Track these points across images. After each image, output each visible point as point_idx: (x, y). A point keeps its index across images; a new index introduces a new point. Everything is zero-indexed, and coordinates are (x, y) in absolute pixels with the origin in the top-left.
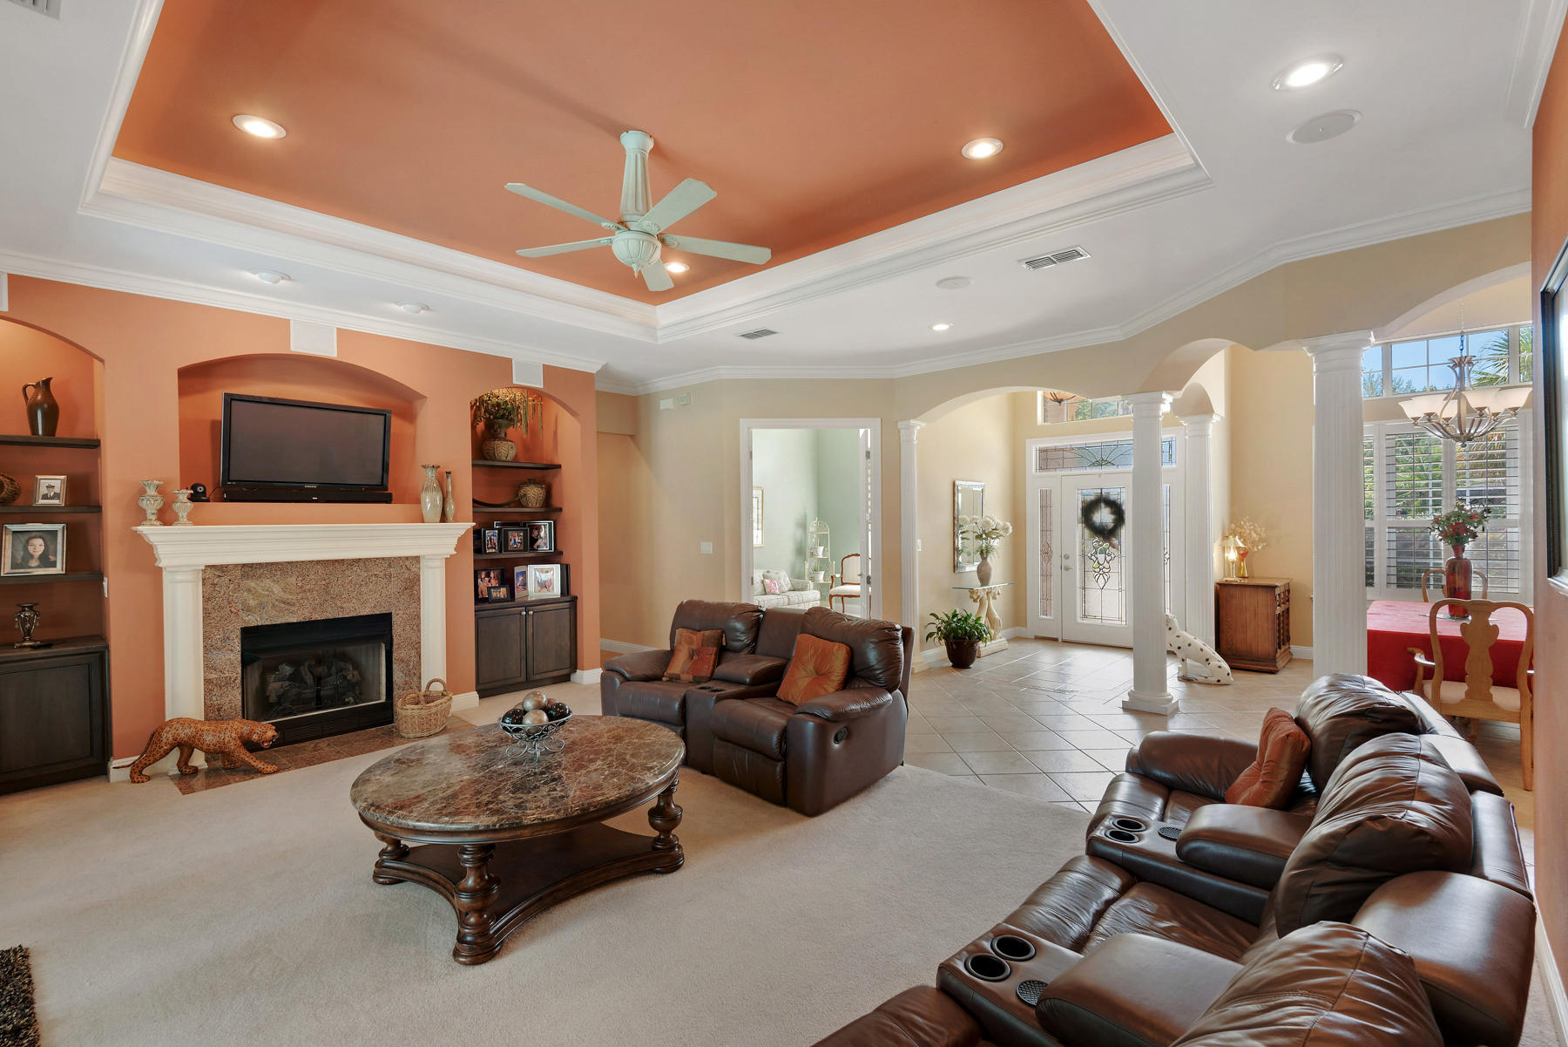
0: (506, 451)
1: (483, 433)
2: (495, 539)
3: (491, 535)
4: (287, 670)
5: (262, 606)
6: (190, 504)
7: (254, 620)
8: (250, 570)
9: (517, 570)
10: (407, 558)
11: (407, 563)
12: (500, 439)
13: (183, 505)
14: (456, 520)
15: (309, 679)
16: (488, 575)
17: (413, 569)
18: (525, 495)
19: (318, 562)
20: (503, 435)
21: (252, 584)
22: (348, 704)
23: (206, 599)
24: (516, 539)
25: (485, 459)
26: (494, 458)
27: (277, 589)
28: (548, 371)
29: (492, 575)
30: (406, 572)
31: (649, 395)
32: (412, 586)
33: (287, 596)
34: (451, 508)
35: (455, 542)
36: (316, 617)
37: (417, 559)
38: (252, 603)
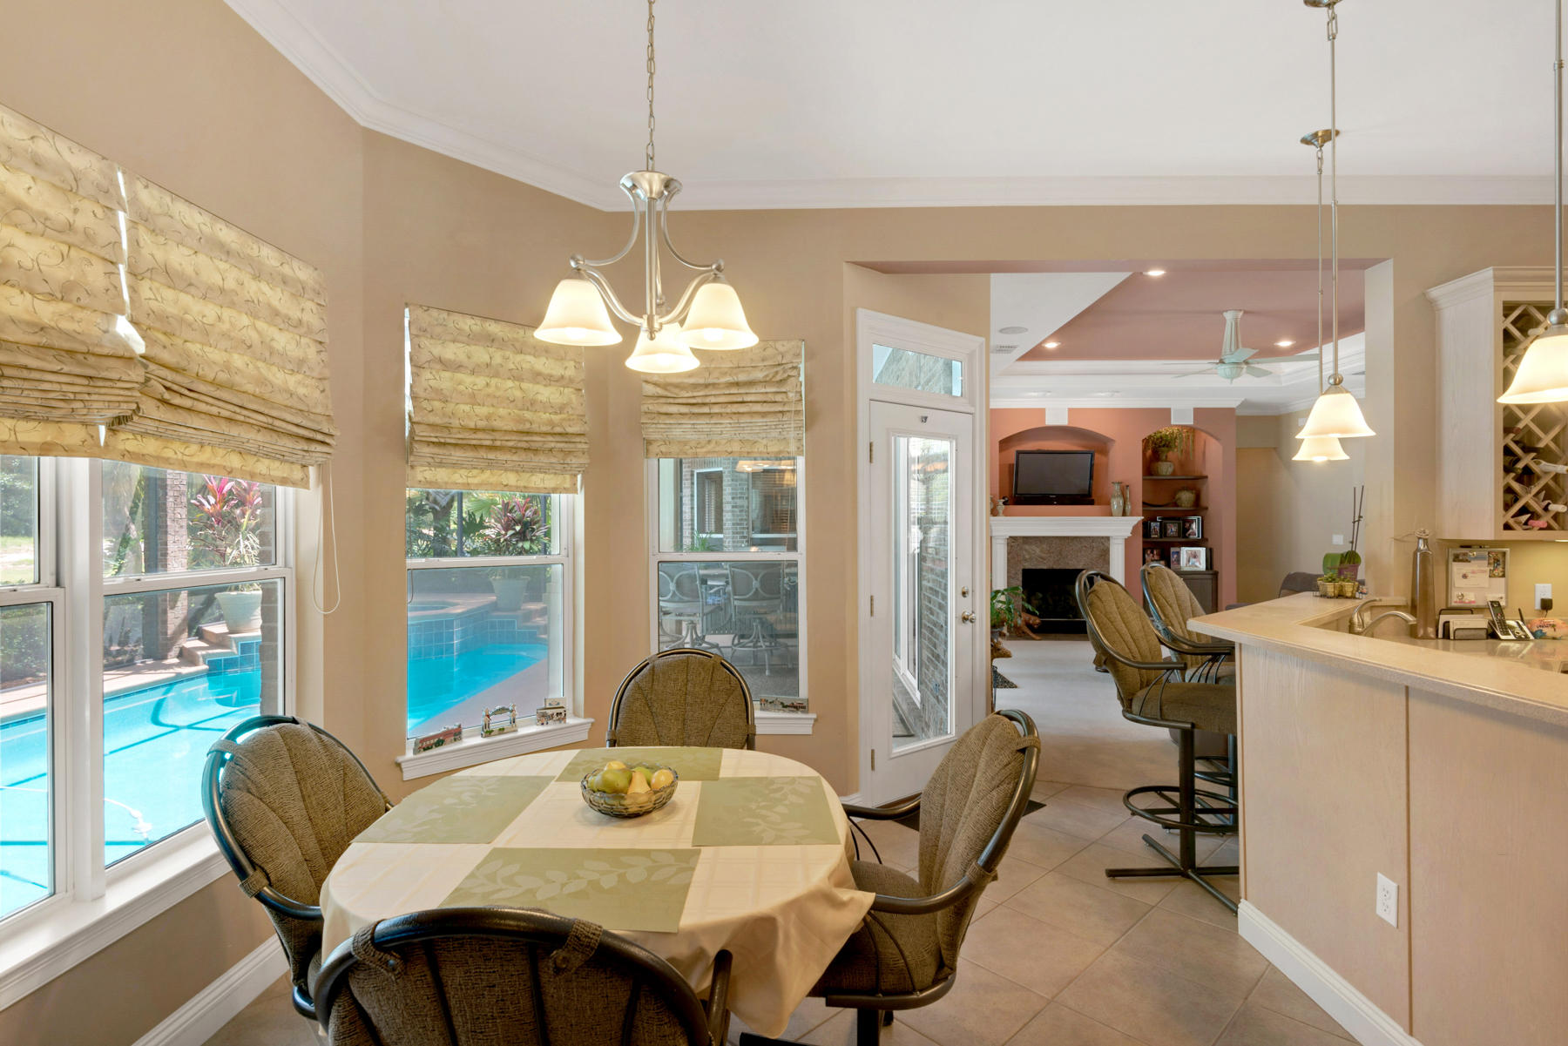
0: (1165, 469)
1: (1150, 457)
2: (1158, 529)
3: (1155, 526)
4: (1040, 595)
5: (1031, 559)
6: (1004, 506)
7: (1028, 566)
8: (1027, 540)
9: (1173, 550)
10: (1103, 537)
11: (1103, 540)
12: (1162, 461)
13: (1001, 507)
14: (1132, 515)
15: (1050, 601)
16: (1152, 552)
17: (1106, 544)
18: (1179, 499)
19: (1057, 537)
20: (1164, 457)
21: (1027, 547)
22: (1069, 618)
23: (1008, 554)
24: (1172, 529)
25: (1152, 475)
26: (1158, 474)
27: (1038, 551)
28: (1198, 412)
29: (1155, 552)
30: (1100, 546)
31: (1291, 413)
32: (1105, 555)
33: (1043, 555)
34: (1129, 508)
35: (1131, 528)
36: (1055, 567)
37: (1108, 538)
38: (1027, 557)
